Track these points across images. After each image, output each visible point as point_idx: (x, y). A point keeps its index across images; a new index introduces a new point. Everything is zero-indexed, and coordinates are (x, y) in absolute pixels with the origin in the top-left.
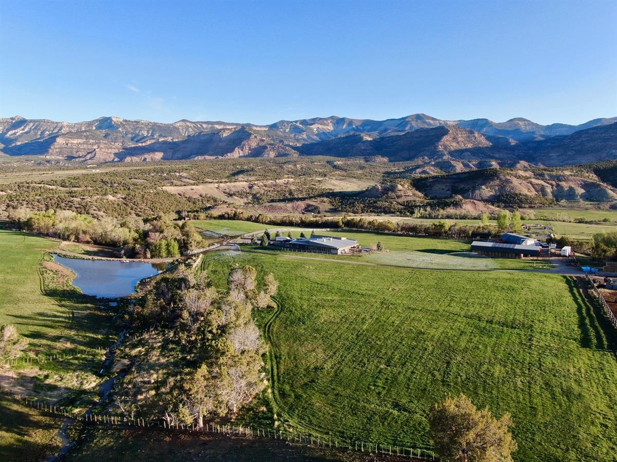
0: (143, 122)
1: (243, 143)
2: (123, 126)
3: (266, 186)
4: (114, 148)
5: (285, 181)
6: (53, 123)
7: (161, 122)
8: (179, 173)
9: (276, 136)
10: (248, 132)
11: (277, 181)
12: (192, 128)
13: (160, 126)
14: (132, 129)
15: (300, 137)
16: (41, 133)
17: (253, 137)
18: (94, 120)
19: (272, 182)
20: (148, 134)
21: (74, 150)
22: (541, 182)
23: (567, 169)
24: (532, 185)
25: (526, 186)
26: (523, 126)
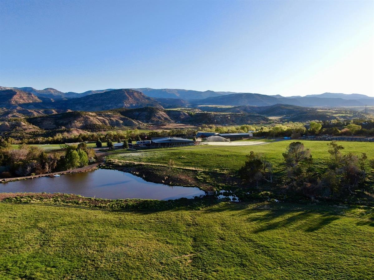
22: (102, 118)
23: (108, 112)
24: (98, 119)
25: (96, 120)
26: (53, 93)
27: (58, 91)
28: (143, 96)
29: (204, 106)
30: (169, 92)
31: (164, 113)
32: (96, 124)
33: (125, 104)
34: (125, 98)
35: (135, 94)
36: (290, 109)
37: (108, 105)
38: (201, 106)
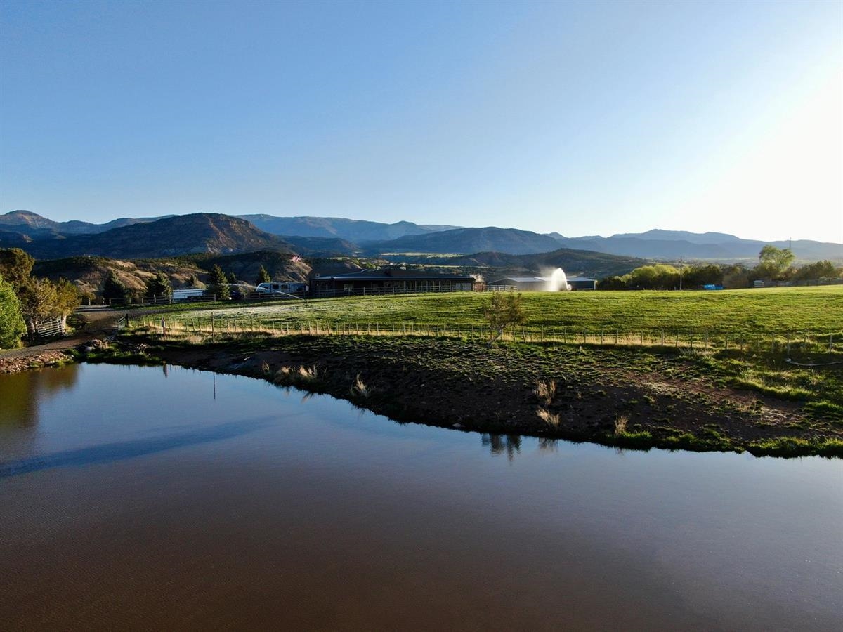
22: (149, 274)
23: (167, 261)
24: (140, 278)
25: (135, 279)
26: (30, 222)
27: (43, 219)
28: (254, 231)
29: (395, 254)
30: (312, 225)
31: (305, 264)
32: (135, 289)
33: (209, 248)
34: (207, 233)
35: (234, 225)
36: (592, 260)
37: (166, 250)
38: (388, 254)
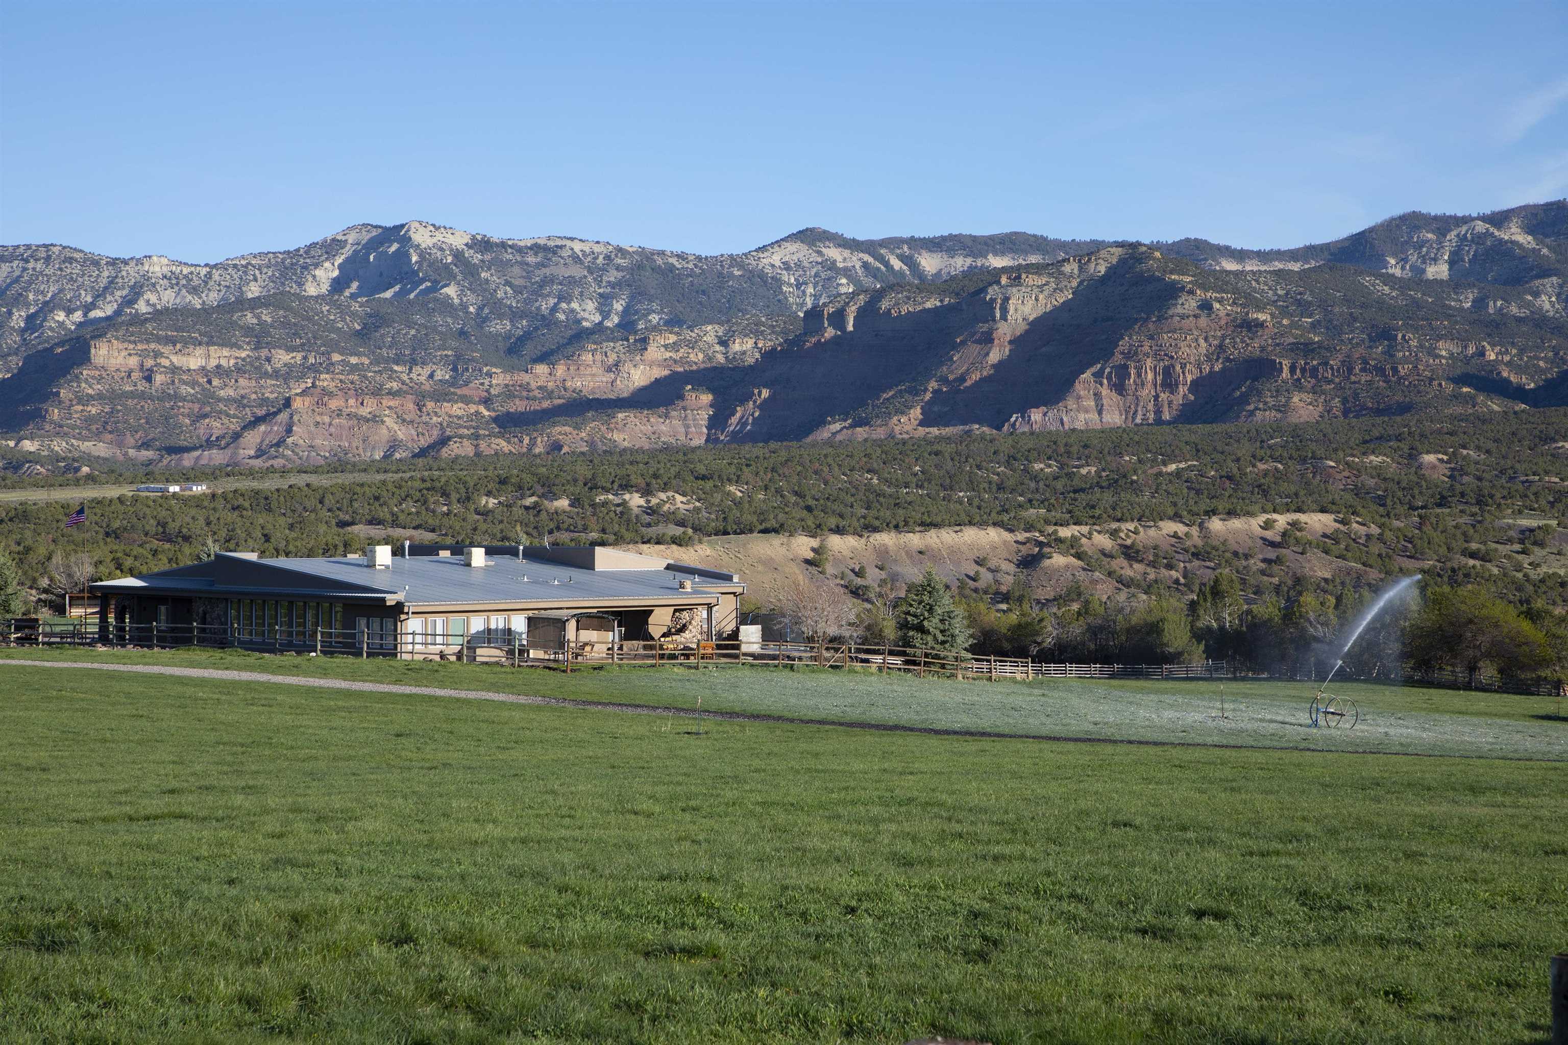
0: (577, 247)
1: (1124, 344)
2: (471, 271)
3: (1130, 553)
4: (392, 393)
5: (1268, 525)
6: (96, 263)
7: (678, 249)
8: (647, 492)
9: (1347, 301)
10: (1160, 280)
11: (1216, 525)
12: (852, 279)
13: (672, 268)
14: (518, 291)
15: (1514, 310)
16: (30, 319)
17: (1188, 304)
18: (314, 245)
19: (1180, 529)
20: (606, 315)
21: (185, 409)
